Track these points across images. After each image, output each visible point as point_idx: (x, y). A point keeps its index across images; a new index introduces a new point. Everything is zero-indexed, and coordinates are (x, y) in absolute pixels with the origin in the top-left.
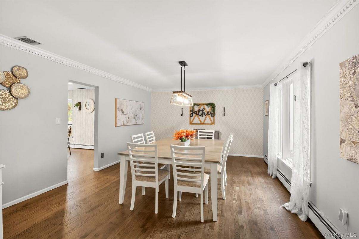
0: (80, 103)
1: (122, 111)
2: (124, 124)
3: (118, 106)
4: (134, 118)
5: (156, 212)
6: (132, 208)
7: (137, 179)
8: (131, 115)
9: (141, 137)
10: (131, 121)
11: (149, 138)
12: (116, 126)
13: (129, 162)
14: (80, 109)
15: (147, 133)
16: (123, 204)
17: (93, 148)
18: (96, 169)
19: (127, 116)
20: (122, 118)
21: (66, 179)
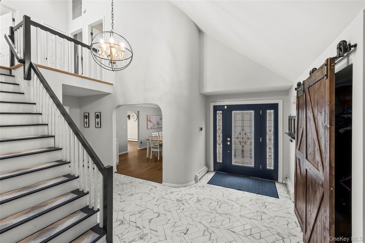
0: (129, 115)
1: (150, 121)
2: (151, 128)
3: (148, 119)
4: (157, 125)
5: (159, 159)
6: (151, 158)
7: (152, 149)
8: (155, 123)
9: (157, 134)
10: (155, 126)
11: (161, 135)
12: (147, 129)
13: (149, 142)
14: (129, 119)
15: (160, 133)
16: (148, 158)
17: (137, 141)
18: (139, 149)
19: (153, 124)
20: (150, 125)
21: (127, 151)
